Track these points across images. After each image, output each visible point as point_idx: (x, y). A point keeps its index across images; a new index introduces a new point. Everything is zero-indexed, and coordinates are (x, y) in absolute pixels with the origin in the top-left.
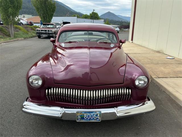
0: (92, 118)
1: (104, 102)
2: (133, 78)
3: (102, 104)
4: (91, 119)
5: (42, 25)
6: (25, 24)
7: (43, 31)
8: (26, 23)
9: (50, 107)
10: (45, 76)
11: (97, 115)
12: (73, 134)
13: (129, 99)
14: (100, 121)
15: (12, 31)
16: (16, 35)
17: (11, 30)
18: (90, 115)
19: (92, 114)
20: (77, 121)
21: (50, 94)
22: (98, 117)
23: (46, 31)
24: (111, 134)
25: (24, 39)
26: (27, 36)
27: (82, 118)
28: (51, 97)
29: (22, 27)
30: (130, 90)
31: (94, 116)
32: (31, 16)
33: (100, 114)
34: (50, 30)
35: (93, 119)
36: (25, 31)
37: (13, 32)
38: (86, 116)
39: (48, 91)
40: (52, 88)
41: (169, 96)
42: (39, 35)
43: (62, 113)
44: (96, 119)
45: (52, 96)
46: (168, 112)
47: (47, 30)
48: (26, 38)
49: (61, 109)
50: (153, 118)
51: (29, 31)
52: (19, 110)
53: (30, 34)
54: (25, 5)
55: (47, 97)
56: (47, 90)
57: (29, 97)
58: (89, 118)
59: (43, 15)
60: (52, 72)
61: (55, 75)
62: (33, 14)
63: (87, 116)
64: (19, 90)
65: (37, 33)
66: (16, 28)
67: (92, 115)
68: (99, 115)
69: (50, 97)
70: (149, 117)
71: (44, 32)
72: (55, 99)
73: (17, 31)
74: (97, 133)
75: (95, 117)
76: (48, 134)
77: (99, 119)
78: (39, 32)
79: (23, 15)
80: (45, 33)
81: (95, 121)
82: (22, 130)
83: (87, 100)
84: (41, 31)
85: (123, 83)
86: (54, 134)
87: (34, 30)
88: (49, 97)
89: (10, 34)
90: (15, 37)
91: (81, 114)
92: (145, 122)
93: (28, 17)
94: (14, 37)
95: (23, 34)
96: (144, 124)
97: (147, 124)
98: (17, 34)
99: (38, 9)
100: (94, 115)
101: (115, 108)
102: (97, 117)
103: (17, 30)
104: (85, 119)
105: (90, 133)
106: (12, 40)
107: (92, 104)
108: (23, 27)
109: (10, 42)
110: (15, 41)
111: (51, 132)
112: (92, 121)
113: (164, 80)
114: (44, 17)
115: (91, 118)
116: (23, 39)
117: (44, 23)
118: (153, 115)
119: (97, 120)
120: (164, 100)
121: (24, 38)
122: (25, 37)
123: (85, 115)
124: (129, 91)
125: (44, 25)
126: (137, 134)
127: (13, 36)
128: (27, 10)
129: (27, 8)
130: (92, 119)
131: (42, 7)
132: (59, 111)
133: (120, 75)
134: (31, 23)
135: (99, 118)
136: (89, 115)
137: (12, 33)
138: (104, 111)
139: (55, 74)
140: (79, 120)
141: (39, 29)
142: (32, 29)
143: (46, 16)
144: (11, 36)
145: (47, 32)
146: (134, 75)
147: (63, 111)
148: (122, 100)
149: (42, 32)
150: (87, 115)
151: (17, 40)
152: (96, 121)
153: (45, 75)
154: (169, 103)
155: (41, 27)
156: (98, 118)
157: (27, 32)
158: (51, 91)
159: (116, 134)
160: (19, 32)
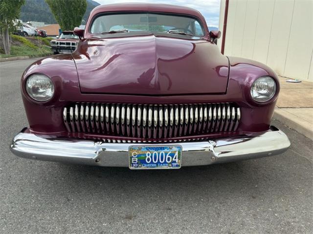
0: (162, 160)
1: (185, 134)
2: (245, 84)
3: (181, 136)
4: (160, 163)
5: (62, 34)
6: (32, 35)
7: (64, 44)
8: (33, 33)
9: (74, 142)
10: (61, 79)
11: (172, 155)
12: (121, 198)
13: (235, 130)
14: (179, 168)
15: (8, 44)
16: (15, 52)
17: (5, 43)
18: (159, 154)
19: (162, 152)
20: (131, 168)
21: (72, 118)
22: (175, 158)
23: (69, 44)
24: (200, 198)
25: (30, 58)
26: (35, 53)
27: (142, 161)
28: (75, 125)
29: (25, 39)
30: (238, 109)
31: (167, 157)
32: (44, 23)
33: (179, 152)
34: (75, 42)
35: (165, 162)
36: (32, 44)
37: (10, 46)
38: (149, 157)
39: (68, 111)
40: (76, 106)
41: (304, 135)
42: (57, 51)
43: (97, 152)
44: (170, 163)
45: (77, 123)
46: (307, 159)
47: (71, 42)
48: (34, 57)
49: (96, 144)
50: (280, 170)
51: (38, 45)
52: (9, 159)
53: (40, 51)
54: (33, 7)
55: (66, 124)
56: (65, 109)
57: (29, 127)
58: (155, 161)
59: (64, 18)
60: (76, 73)
61: (84, 77)
62: (46, 21)
63: (151, 157)
64: (13, 128)
65: (53, 48)
66: (16, 39)
67: (162, 154)
68: (177, 154)
69: (72, 123)
70: (274, 169)
71: (65, 46)
72: (84, 130)
73: (17, 45)
74: (172, 196)
75: (169, 159)
76: (69, 200)
77: (178, 163)
78: (56, 45)
79: (28, 22)
80: (68, 48)
81: (169, 168)
82: (13, 194)
83: (150, 128)
84: (61, 43)
85: (225, 93)
86: (81, 200)
87: (47, 44)
88: (70, 125)
89: (3, 50)
90: (13, 54)
91: (140, 152)
92: (266, 178)
93: (37, 26)
94: (11, 54)
95: (28, 50)
96: (264, 180)
97: (271, 181)
98: (16, 49)
99: (54, 8)
100: (166, 154)
101: (210, 141)
102: (174, 160)
103: (18, 43)
104: (147, 164)
105: (157, 197)
106: (7, 58)
107: (162, 137)
108: (27, 38)
109: (4, 61)
110: (13, 60)
111: (74, 196)
112: (162, 168)
113: (291, 110)
114: (65, 23)
115: (160, 161)
116: (27, 57)
117: (65, 31)
118: (279, 165)
119: (172, 166)
120: (295, 142)
121: (29, 55)
122: (32, 54)
123: (149, 155)
124: (236, 111)
125: (65, 33)
126: (254, 198)
127: (9, 53)
128: (36, 15)
129: (36, 11)
130: (162, 163)
131: (61, 6)
132: (92, 148)
133: (219, 75)
134: (42, 33)
135: (177, 160)
136: (155, 154)
137: (7, 47)
138: (187, 147)
139: (82, 76)
140: (134, 165)
141: (56, 42)
142: (44, 42)
143: (69, 20)
144: (6, 51)
145: (71, 45)
146: (247, 79)
147: (99, 148)
148: (221, 130)
149: (62, 45)
150: (152, 154)
151: (17, 60)
152: (172, 168)
153: (60, 76)
154: (306, 147)
155: (60, 38)
156: (175, 162)
157: (35, 47)
158: (74, 112)
159: (212, 198)
160: (20, 46)
